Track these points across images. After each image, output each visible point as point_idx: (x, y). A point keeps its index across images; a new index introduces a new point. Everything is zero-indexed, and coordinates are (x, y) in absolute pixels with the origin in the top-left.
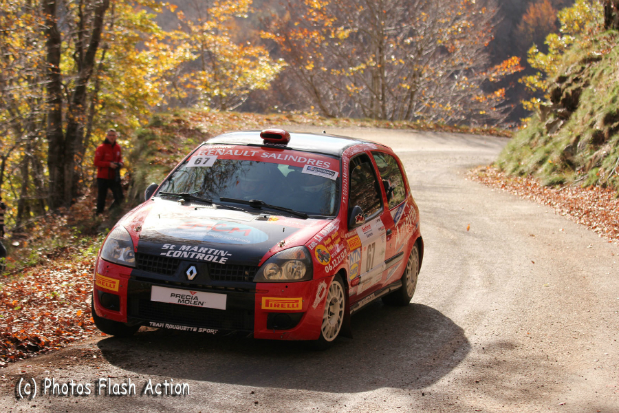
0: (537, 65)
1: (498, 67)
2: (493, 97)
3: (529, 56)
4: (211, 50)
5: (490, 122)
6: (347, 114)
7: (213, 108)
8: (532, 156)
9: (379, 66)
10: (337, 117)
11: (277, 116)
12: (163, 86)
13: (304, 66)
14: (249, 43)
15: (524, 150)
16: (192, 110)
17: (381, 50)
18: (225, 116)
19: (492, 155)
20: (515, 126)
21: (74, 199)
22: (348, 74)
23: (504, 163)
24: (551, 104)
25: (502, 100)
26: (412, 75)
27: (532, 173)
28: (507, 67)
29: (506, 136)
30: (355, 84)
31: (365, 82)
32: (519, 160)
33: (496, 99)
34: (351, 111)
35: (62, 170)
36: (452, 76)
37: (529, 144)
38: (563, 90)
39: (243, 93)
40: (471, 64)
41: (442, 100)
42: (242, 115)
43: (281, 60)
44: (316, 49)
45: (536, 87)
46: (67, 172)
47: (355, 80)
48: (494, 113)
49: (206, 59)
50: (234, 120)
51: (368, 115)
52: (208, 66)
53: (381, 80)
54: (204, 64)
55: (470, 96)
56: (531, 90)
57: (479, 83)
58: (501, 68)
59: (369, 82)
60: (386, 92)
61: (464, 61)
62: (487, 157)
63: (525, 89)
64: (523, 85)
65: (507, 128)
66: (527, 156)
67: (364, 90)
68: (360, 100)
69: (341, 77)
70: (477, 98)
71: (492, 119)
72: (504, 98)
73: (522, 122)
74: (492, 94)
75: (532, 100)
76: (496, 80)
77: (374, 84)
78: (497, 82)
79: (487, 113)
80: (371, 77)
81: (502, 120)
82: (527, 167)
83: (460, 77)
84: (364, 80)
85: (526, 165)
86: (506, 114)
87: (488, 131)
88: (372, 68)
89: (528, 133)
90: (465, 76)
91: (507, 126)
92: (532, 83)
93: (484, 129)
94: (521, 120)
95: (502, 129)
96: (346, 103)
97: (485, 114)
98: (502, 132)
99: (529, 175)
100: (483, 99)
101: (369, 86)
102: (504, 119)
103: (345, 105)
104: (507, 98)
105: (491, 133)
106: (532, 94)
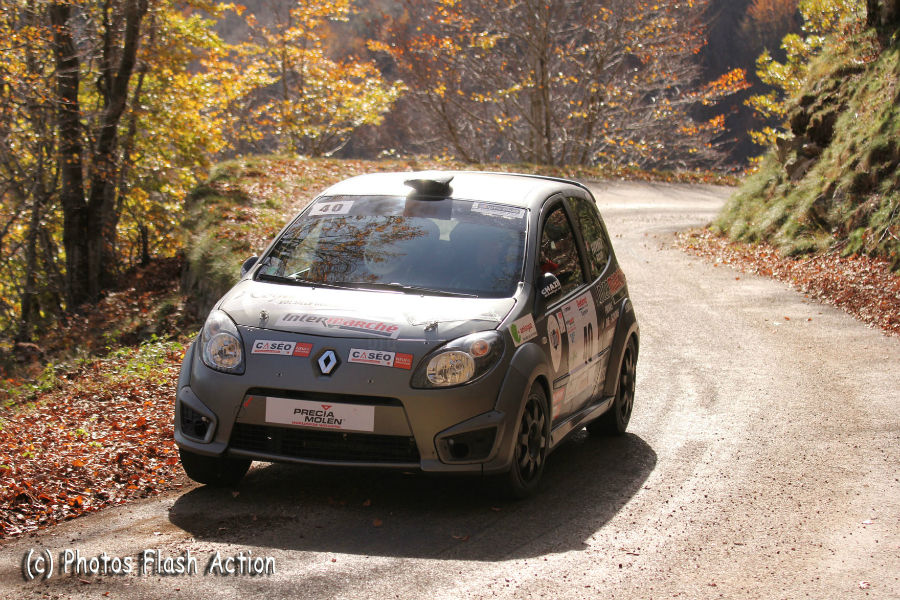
0: (771, 78)
1: (715, 84)
2: (707, 128)
3: (758, 67)
4: (297, 69)
5: (703, 163)
6: (496, 158)
7: (301, 154)
8: (767, 213)
9: (540, 87)
10: (482, 161)
11: (395, 164)
12: (228, 123)
13: (432, 89)
14: (352, 58)
15: (753, 204)
16: (272, 157)
17: (542, 63)
18: (319, 165)
20: (741, 170)
21: (103, 292)
22: (496, 100)
23: (726, 224)
24: (793, 136)
25: (720, 132)
26: (590, 98)
27: (767, 237)
28: (727, 85)
29: (727, 184)
30: (507, 114)
31: (521, 110)
32: (748, 219)
33: (712, 130)
34: (501, 154)
35: (84, 250)
36: (647, 100)
37: (762, 195)
38: (810, 116)
39: (344, 131)
40: (676, 82)
41: (633, 134)
42: (344, 164)
43: (399, 82)
44: (448, 64)
45: (770, 112)
46: (91, 253)
47: (506, 106)
48: (708, 152)
49: (289, 82)
50: (333, 171)
51: (526, 158)
52: (293, 92)
53: (544, 107)
54: (286, 90)
55: (676, 126)
56: (763, 115)
57: (684, 110)
58: (718, 85)
59: (527, 111)
60: (552, 124)
61: (664, 77)
62: (701, 216)
63: (754, 115)
64: (751, 109)
65: (728, 173)
66: (760, 212)
67: (520, 122)
68: (515, 137)
69: (486, 104)
70: (685, 129)
71: (706, 160)
72: (723, 129)
73: (751, 163)
74: (706, 124)
75: (765, 129)
76: (711, 103)
77: (534, 113)
78: (713, 106)
79: (699, 152)
80: (529, 102)
81: (721, 160)
82: (761, 228)
83: (659, 99)
84: (519, 108)
85: (758, 226)
86: (728, 151)
87: (701, 177)
88: (531, 90)
89: (759, 179)
90: (667, 98)
91: (729, 170)
92: (764, 105)
93: (696, 174)
94: (749, 159)
95: (722, 174)
96: (494, 142)
97: (696, 153)
98: (722, 178)
99: (763, 240)
100: (693, 130)
101: (527, 116)
102: (723, 160)
103: (493, 144)
104: (728, 128)
105: (706, 180)
106: (764, 122)
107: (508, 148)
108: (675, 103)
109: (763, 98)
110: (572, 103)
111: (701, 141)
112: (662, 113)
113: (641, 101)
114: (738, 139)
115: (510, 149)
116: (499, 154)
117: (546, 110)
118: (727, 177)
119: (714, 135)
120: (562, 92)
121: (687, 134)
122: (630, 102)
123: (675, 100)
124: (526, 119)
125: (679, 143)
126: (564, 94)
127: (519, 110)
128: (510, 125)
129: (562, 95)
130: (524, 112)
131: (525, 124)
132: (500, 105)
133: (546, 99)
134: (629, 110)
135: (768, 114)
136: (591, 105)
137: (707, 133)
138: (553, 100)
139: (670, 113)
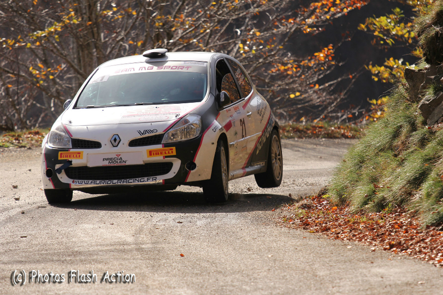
1: (319, 4)
2: (312, 64)
5: (312, 111)
6: (36, 121)
8: (399, 170)
10: (16, 127)
15: (380, 159)
19: (320, 174)
20: (361, 115)
22: (29, 45)
23: (347, 187)
24: (427, 66)
25: (329, 67)
26: (154, 34)
27: (401, 203)
29: (344, 136)
30: (45, 62)
31: (65, 57)
32: (374, 180)
33: (318, 64)
34: (42, 115)
36: (230, 33)
37: (391, 148)
40: (265, 5)
45: (393, 37)
47: (44, 54)
48: (315, 95)
53: (94, 50)
55: (269, 65)
56: (384, 41)
57: (281, 41)
59: (72, 56)
62: (312, 180)
63: (373, 42)
64: (368, 35)
65: (344, 121)
66: (390, 170)
67: (64, 72)
68: (58, 92)
69: (17, 51)
70: (282, 68)
72: (333, 63)
73: (372, 106)
74: (309, 58)
75: (389, 62)
76: (315, 30)
77: (81, 59)
78: (318, 34)
79: (303, 96)
80: (75, 45)
81: (333, 105)
82: (392, 191)
83: (246, 30)
84: (62, 54)
85: (388, 187)
86: (341, 92)
87: (308, 129)
88: (76, 29)
89: (386, 125)
90: (256, 28)
91: (344, 117)
92: (386, 28)
93: (301, 126)
94: (371, 102)
95: (335, 124)
96: (31, 101)
97: (300, 98)
98: (335, 128)
99: (396, 207)
100: (292, 67)
101: (73, 64)
102: (336, 104)
103: (29, 104)
104: (339, 62)
105: (315, 132)
106: (386, 50)
107: (51, 108)
110: (131, 42)
111: (305, 81)
112: (251, 48)
113: (221, 34)
114: (353, 75)
115: (53, 109)
116: (38, 117)
117: (97, 54)
118: (342, 127)
119: (321, 72)
120: (117, 29)
121: (285, 73)
122: (208, 36)
123: (266, 30)
124: (71, 69)
125: (276, 85)
126: (120, 32)
127: (62, 56)
128: (51, 77)
129: (116, 33)
130: (68, 57)
131: (70, 74)
132: (36, 51)
133: (97, 40)
134: (206, 46)
135: (391, 40)
136: (157, 44)
137: (312, 70)
138: (107, 39)
139: (261, 47)
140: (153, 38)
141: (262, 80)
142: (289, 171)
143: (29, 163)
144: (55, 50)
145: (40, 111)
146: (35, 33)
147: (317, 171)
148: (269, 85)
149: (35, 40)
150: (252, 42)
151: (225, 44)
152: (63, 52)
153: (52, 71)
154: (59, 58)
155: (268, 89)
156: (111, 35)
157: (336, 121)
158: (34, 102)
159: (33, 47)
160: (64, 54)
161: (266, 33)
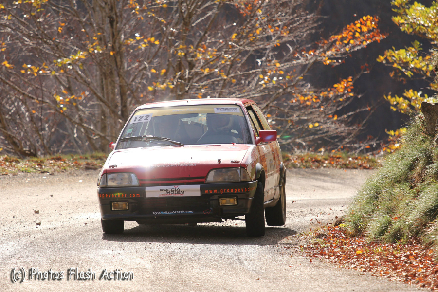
0: (412, 25)
1: (340, 37)
2: (331, 95)
5: (329, 142)
9: (112, 53)
10: (39, 153)
15: (396, 191)
17: (112, 22)
19: (337, 204)
20: (378, 147)
23: (363, 218)
25: (348, 99)
26: (176, 64)
27: (416, 234)
28: (354, 37)
30: (69, 89)
31: (88, 84)
32: (390, 211)
33: (337, 97)
34: (65, 142)
36: (251, 63)
37: (407, 179)
40: (286, 36)
45: (412, 70)
47: (68, 81)
48: (333, 126)
51: (98, 146)
53: (117, 78)
55: (290, 95)
56: (403, 73)
57: (302, 71)
58: (343, 37)
59: (95, 84)
60: (130, 99)
61: (271, 32)
62: (327, 210)
63: (392, 75)
64: (388, 67)
65: (362, 152)
66: (405, 201)
67: (88, 99)
68: (81, 119)
69: (42, 78)
70: (303, 98)
71: (332, 138)
72: (352, 94)
73: (390, 137)
74: (329, 89)
75: (407, 93)
76: (335, 63)
77: (104, 86)
78: (337, 66)
79: (322, 127)
80: (98, 73)
81: (351, 136)
82: (407, 222)
83: (266, 61)
84: (85, 81)
85: (403, 219)
86: (359, 123)
87: (326, 159)
88: (100, 57)
89: (402, 157)
90: (277, 59)
91: (362, 148)
92: (405, 61)
93: (319, 156)
94: (388, 133)
95: (353, 154)
96: (55, 127)
97: (318, 128)
98: (353, 159)
99: (411, 238)
100: (312, 99)
101: (96, 91)
102: (354, 135)
103: (53, 130)
104: (358, 94)
105: (332, 162)
106: (404, 83)
107: (74, 134)
108: (287, 65)
109: (402, 51)
110: (154, 71)
111: (324, 112)
113: (243, 64)
114: (372, 107)
115: (76, 135)
116: (61, 143)
117: (120, 82)
118: (359, 157)
119: (340, 103)
120: (140, 58)
121: (305, 104)
122: (229, 66)
123: (287, 61)
124: (95, 96)
125: (295, 116)
126: (143, 61)
127: (85, 84)
128: (75, 104)
129: (139, 62)
130: (91, 86)
131: (93, 101)
132: (60, 78)
133: (120, 68)
134: (227, 76)
135: (410, 72)
136: (179, 73)
137: (330, 101)
138: (129, 68)
139: (281, 78)
140: (175, 68)
141: (282, 110)
142: (307, 200)
143: (52, 187)
144: (78, 78)
145: (64, 137)
146: (59, 61)
147: (335, 201)
148: (289, 115)
149: (59, 67)
150: (272, 73)
151: (246, 75)
152: (87, 79)
153: (76, 98)
154: (82, 86)
155: (287, 119)
156: (134, 64)
157: (354, 152)
158: (58, 128)
159: (57, 74)
160: (88, 82)
161: (286, 64)
